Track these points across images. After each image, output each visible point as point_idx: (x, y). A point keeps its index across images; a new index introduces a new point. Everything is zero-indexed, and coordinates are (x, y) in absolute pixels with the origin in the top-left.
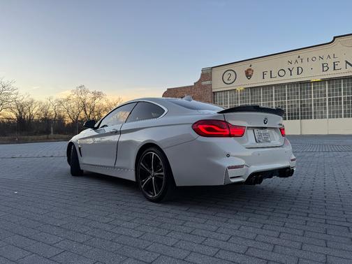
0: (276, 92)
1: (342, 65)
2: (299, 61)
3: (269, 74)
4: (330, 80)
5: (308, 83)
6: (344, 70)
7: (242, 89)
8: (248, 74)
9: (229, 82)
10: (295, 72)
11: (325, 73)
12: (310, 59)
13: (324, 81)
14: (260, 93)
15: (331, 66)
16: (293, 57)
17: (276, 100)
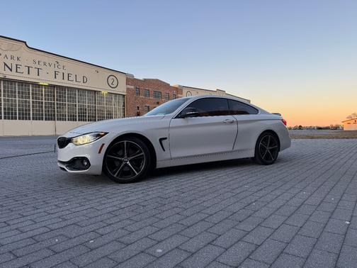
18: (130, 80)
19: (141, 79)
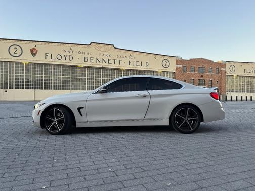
0: (54, 69)
1: (94, 60)
2: (71, 52)
3: (50, 55)
4: (88, 67)
5: (76, 67)
6: (95, 63)
7: (28, 62)
8: (33, 52)
9: (15, 55)
10: (68, 58)
11: (86, 63)
12: (77, 52)
13: (85, 67)
14: (42, 69)
15: (89, 59)
16: (68, 48)
17: (54, 75)
18: (179, 61)
19: (188, 59)
